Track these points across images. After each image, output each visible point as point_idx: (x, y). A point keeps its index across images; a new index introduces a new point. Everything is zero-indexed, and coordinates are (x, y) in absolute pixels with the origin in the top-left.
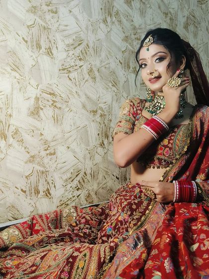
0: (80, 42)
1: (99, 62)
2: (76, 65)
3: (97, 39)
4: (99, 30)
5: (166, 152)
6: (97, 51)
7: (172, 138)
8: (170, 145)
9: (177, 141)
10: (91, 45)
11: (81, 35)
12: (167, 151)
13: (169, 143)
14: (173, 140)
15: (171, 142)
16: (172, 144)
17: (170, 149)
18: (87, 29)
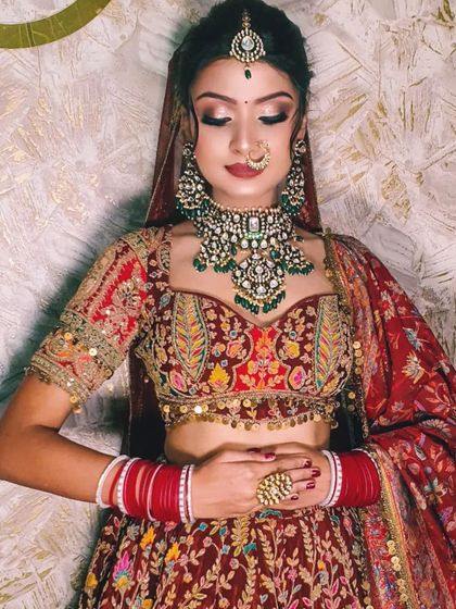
0: (355, 104)
1: (422, 152)
2: (343, 177)
3: (415, 80)
4: (422, 50)
5: (296, 379)
6: (413, 121)
7: (310, 336)
8: (306, 358)
9: (321, 343)
10: (393, 102)
11: (360, 81)
12: (299, 374)
13: (303, 351)
14: (311, 342)
15: (308, 347)
16: (310, 354)
17: (307, 367)
18: (378, 56)
